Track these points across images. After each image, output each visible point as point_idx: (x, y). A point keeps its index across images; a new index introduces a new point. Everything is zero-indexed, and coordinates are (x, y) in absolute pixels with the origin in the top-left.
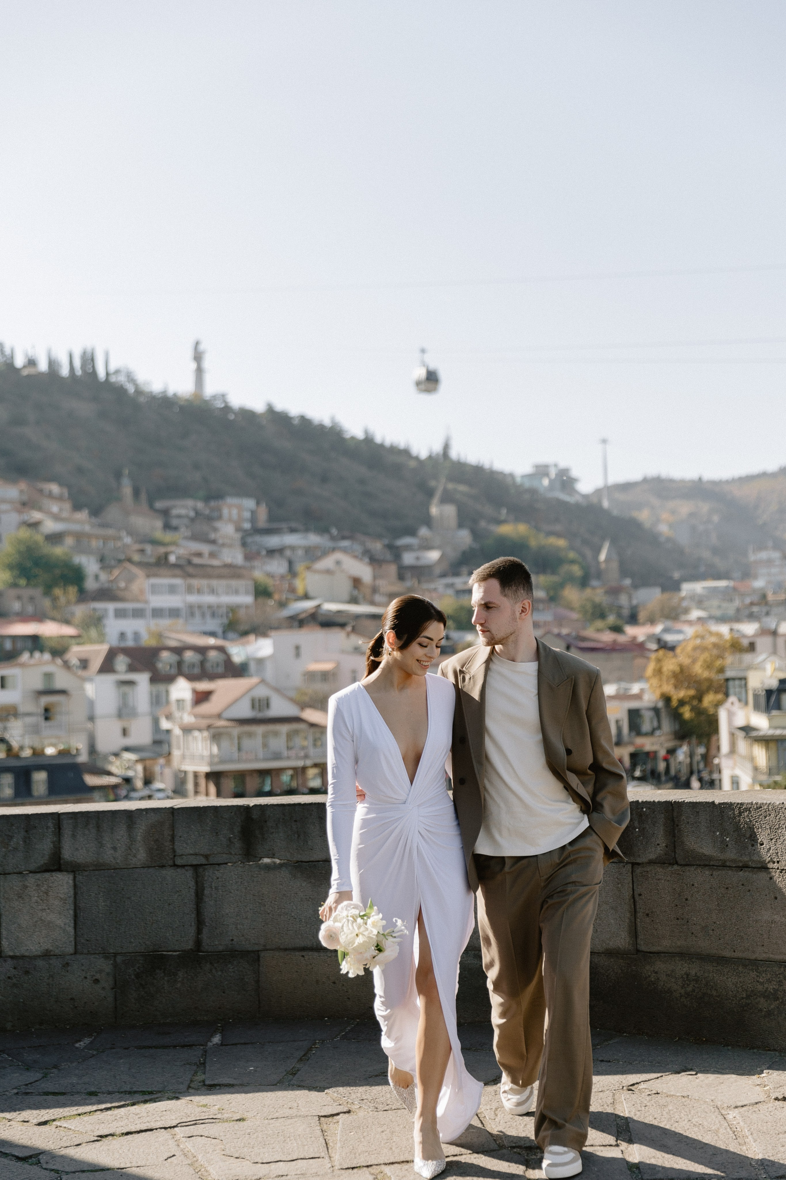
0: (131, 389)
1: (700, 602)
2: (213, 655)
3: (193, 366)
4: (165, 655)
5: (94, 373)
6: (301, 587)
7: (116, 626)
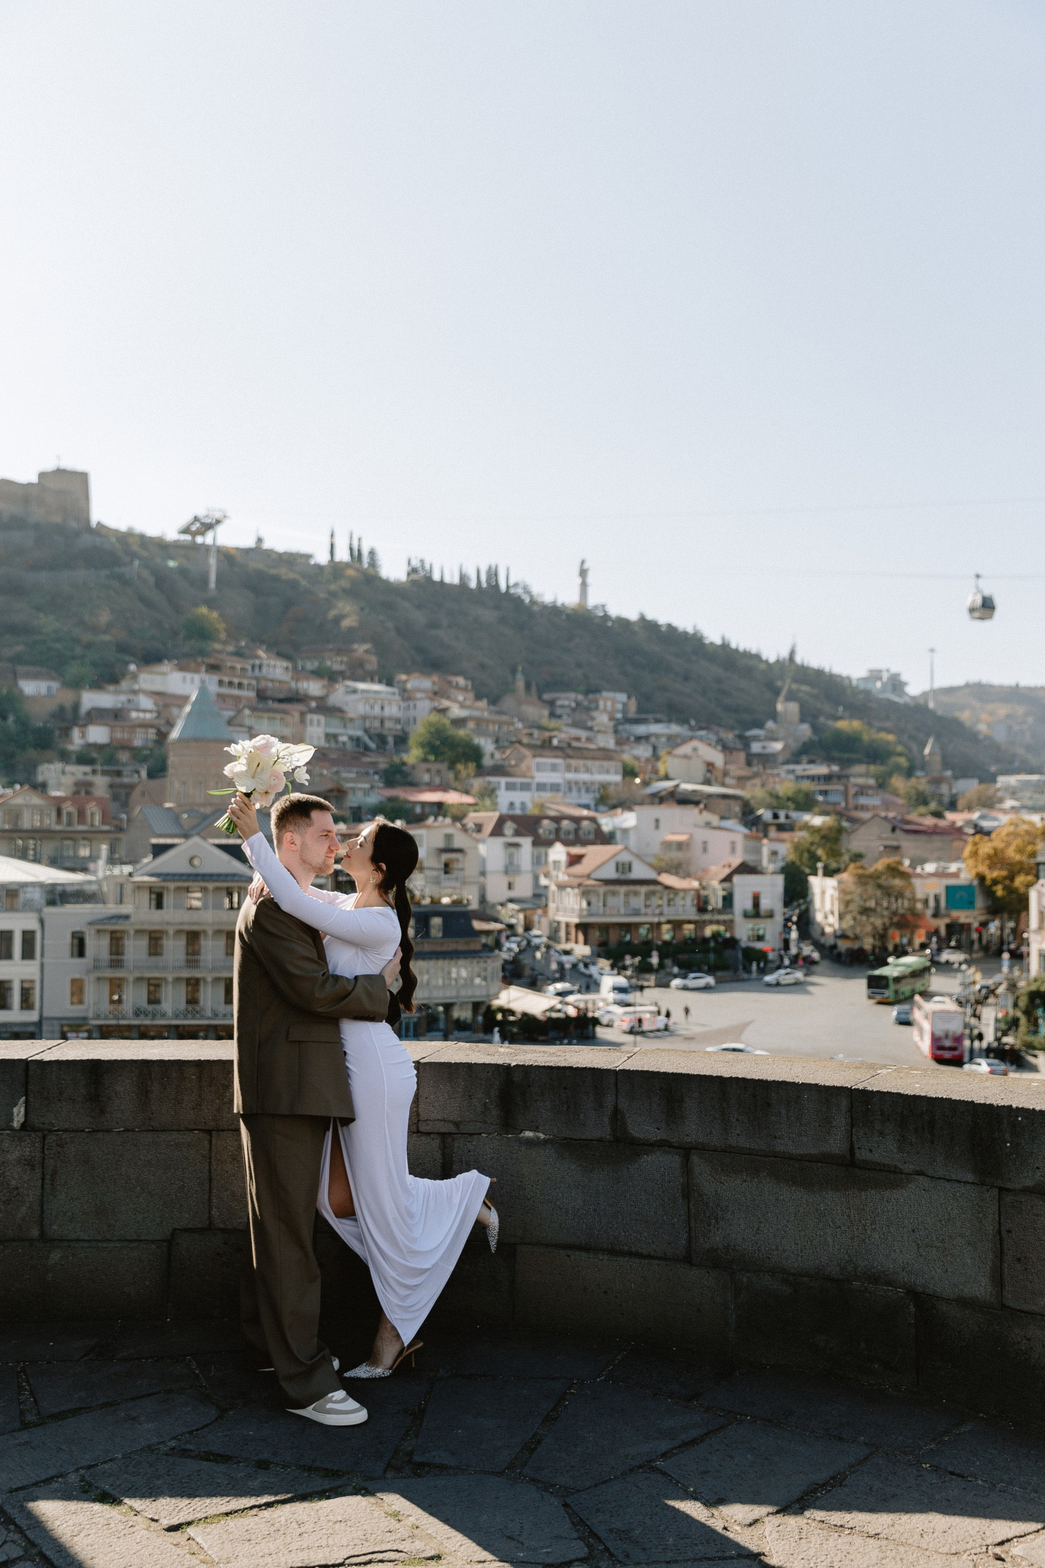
0: (527, 599)
1: (1013, 793)
2: (585, 824)
3: (579, 580)
4: (546, 822)
5: (497, 586)
6: (663, 769)
7: (506, 796)
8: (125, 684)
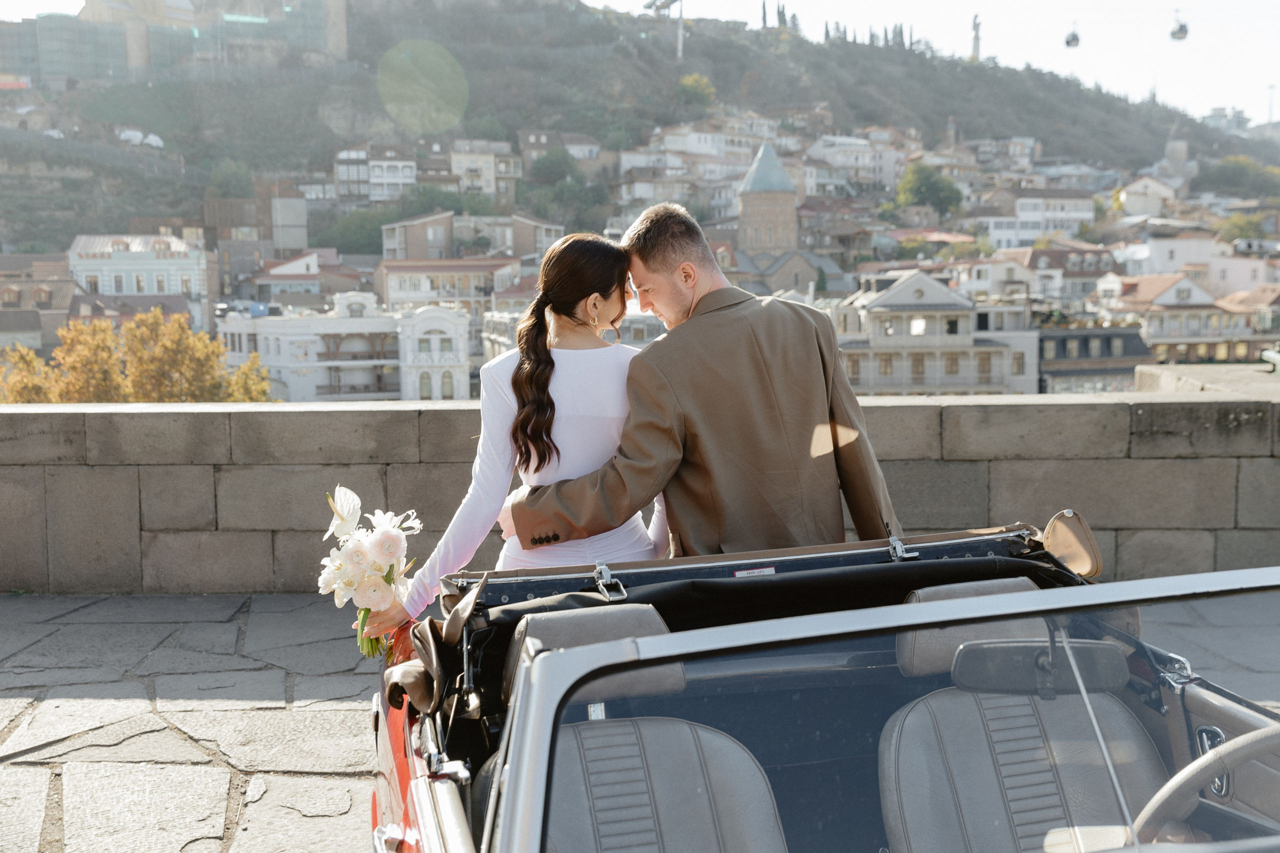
0: (928, 55)
5: (902, 44)
6: (1115, 206)
7: (995, 235)
8: (652, 146)
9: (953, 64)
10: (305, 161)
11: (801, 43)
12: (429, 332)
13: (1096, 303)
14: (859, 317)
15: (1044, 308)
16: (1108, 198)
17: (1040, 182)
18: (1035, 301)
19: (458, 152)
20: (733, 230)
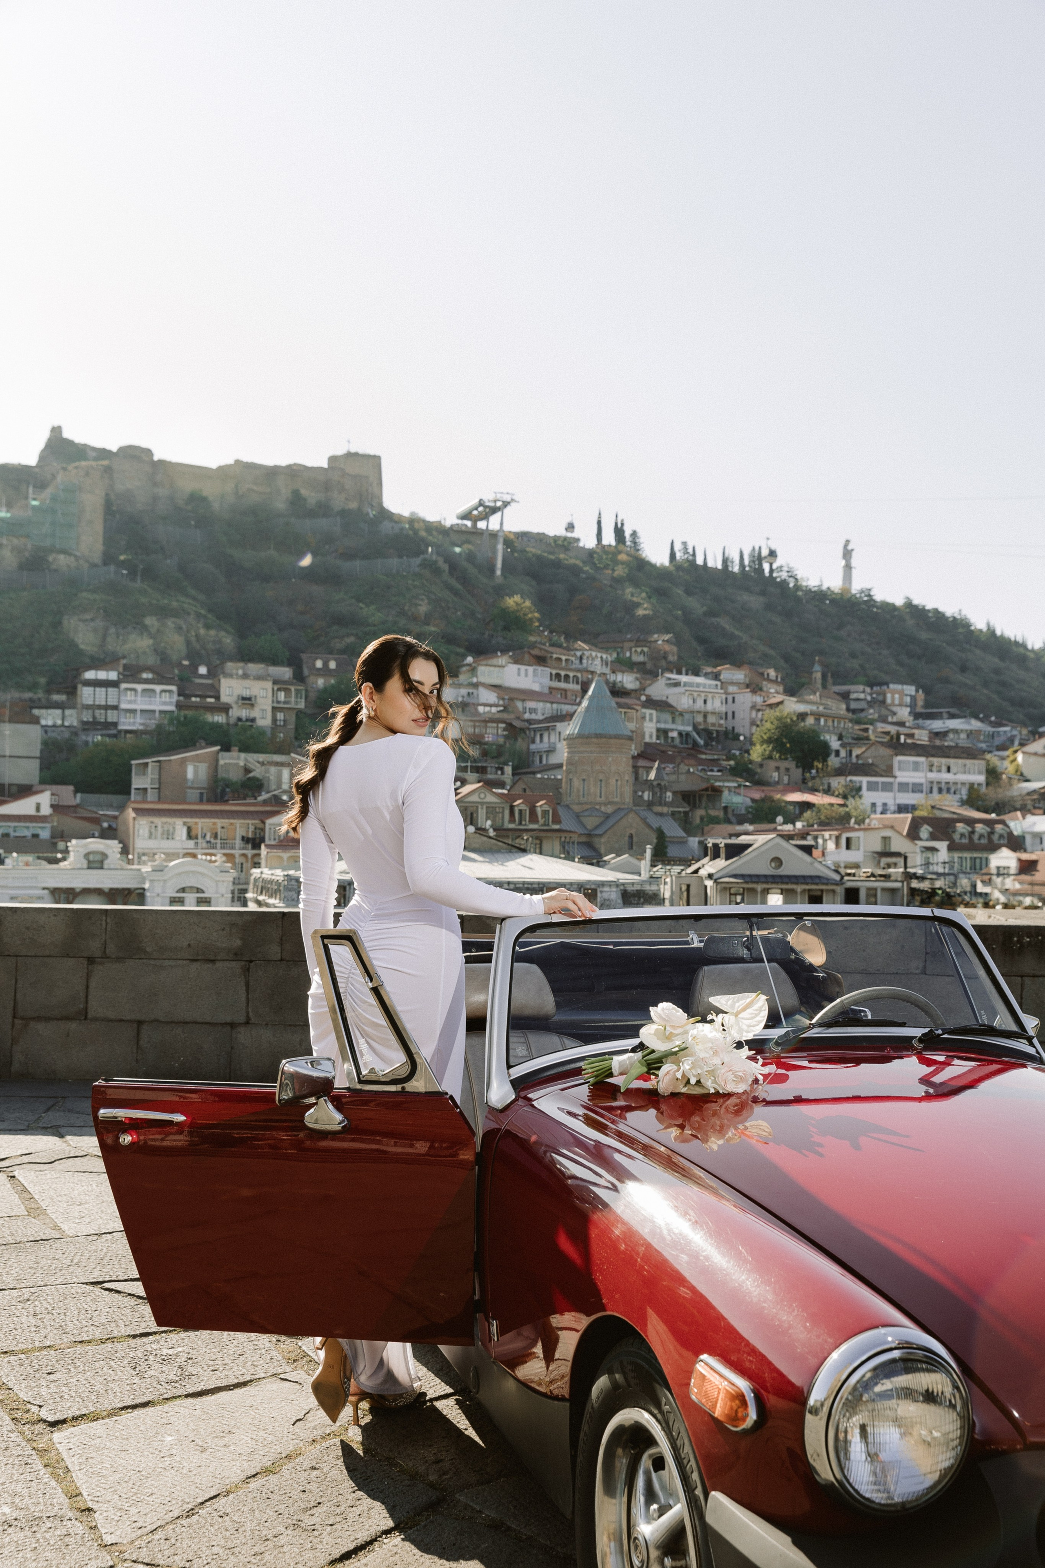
0: (792, 584)
2: (998, 827)
3: (844, 562)
4: (958, 825)
5: (761, 569)
6: (1011, 769)
7: (869, 797)
8: (463, 678)
9: (820, 596)
10: (43, 680)
11: (641, 565)
12: (183, 890)
13: (988, 882)
14: (706, 887)
15: (925, 885)
16: (1003, 758)
17: (922, 737)
18: (914, 876)
19: (230, 676)
20: (555, 779)
